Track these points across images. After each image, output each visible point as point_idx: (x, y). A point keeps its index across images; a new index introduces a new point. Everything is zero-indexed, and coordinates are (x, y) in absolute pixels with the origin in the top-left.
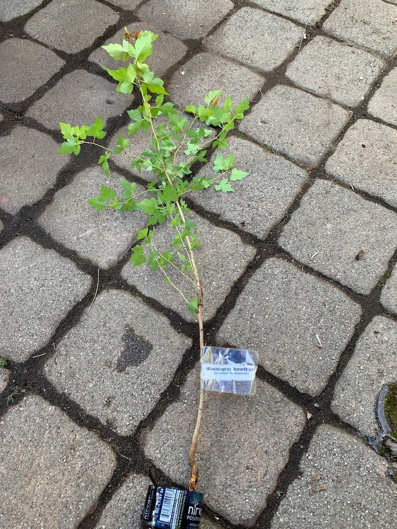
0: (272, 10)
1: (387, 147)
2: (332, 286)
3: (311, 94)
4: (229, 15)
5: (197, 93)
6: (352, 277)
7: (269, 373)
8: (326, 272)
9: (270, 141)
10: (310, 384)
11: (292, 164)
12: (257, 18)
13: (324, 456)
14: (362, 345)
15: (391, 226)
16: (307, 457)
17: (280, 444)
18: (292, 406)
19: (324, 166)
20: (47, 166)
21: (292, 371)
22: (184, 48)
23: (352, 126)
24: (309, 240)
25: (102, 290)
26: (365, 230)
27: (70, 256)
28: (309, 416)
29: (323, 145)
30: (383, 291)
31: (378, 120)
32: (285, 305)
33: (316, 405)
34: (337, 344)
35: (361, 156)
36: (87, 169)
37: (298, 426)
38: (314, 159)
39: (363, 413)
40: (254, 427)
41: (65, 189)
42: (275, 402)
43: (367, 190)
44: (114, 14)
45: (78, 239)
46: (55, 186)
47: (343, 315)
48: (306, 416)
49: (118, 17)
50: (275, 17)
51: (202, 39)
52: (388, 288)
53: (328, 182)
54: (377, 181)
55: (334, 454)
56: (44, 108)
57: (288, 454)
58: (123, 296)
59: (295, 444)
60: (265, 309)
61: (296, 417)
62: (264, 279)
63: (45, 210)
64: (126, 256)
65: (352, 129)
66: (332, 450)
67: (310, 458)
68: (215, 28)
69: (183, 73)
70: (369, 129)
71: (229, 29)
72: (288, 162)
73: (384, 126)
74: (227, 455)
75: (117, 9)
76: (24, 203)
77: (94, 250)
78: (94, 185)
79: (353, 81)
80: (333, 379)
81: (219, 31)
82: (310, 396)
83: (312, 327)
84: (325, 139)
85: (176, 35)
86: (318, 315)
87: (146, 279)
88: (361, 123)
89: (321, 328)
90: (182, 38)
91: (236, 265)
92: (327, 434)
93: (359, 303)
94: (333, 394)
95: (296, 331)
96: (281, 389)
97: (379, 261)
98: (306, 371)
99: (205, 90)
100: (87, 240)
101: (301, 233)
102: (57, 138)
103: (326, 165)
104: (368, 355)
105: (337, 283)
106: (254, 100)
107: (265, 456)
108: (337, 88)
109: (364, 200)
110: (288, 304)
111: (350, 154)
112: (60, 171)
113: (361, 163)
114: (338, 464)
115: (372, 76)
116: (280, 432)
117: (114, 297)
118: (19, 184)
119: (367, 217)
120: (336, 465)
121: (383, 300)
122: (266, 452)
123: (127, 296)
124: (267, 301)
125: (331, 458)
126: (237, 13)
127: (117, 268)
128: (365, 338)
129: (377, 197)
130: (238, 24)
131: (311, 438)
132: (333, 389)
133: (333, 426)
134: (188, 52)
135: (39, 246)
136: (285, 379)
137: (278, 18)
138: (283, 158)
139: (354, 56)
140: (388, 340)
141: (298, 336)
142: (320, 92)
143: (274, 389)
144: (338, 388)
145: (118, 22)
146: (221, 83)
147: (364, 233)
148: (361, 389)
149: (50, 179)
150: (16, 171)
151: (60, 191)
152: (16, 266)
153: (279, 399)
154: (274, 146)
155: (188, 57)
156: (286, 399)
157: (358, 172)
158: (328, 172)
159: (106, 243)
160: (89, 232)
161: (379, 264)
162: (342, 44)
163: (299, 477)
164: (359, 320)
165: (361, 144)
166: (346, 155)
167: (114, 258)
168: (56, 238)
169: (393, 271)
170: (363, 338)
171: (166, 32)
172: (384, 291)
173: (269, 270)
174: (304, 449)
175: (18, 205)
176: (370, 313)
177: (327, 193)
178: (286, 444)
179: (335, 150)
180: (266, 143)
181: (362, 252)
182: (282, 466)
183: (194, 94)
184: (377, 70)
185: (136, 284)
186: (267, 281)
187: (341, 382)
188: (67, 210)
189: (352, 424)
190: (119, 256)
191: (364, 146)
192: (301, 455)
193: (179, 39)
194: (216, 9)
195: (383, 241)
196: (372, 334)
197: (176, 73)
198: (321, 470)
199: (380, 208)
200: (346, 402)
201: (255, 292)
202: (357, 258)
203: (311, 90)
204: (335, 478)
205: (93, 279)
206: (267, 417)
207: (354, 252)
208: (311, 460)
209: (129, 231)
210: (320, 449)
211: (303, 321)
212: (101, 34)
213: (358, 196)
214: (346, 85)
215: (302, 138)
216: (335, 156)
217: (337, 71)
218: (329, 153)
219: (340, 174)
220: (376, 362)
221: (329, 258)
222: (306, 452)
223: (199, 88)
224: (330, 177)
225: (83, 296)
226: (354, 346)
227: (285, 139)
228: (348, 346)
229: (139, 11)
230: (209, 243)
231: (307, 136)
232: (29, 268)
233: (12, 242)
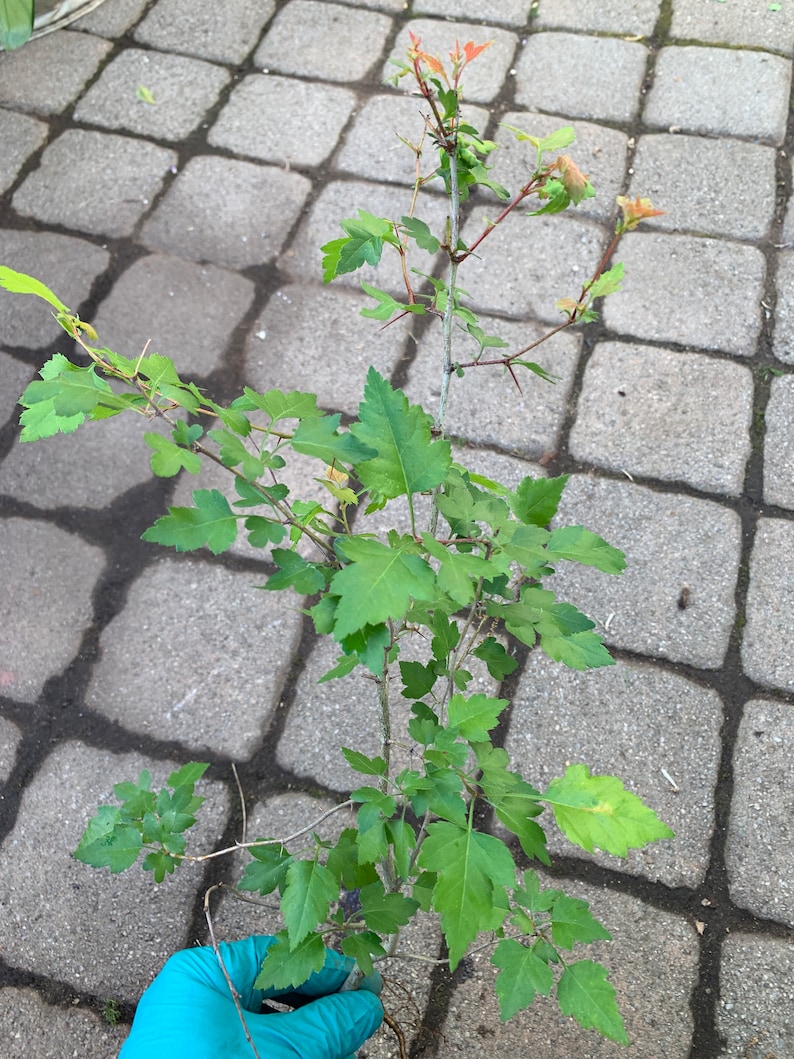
0: (381, 176)
1: (661, 385)
2: (658, 670)
3: (501, 318)
4: (309, 203)
5: (301, 367)
6: (684, 644)
7: (606, 870)
8: (638, 647)
9: (459, 428)
10: (681, 866)
11: (511, 460)
12: (360, 198)
13: (752, 994)
14: (743, 763)
15: (716, 529)
16: (724, 1007)
17: (670, 998)
18: (667, 919)
19: (567, 447)
20: (66, 586)
21: (644, 853)
22: (248, 287)
23: (590, 363)
24: (590, 594)
25: (252, 806)
26: (677, 549)
27: (170, 755)
28: (701, 927)
29: (552, 410)
30: (743, 652)
31: (628, 339)
32: (591, 731)
33: (705, 902)
34: (703, 777)
35: (624, 413)
36: (148, 571)
37: (689, 954)
38: (546, 440)
39: (788, 890)
40: (614, 982)
41: (116, 623)
42: (636, 922)
43: (654, 474)
44: (97, 251)
45: (175, 715)
46: (94, 621)
47: (694, 717)
48: (696, 929)
49: (107, 255)
50: (391, 189)
51: (274, 260)
52: (750, 645)
53: (585, 476)
54: (665, 452)
55: (766, 986)
56: (22, 470)
57: (691, 1014)
58: (296, 805)
59: (695, 989)
60: (560, 750)
61: (681, 938)
62: (539, 691)
63: (90, 675)
64: (275, 723)
65: (592, 367)
66: (761, 979)
67: (729, 1007)
68: (292, 235)
69: (262, 335)
70: (620, 360)
71: (318, 230)
72: (502, 459)
73: (642, 348)
74: (587, 1053)
75: (100, 240)
76: (47, 673)
77: (212, 729)
78: (170, 599)
79: (563, 275)
80: (718, 844)
81: (300, 239)
82: (690, 890)
83: (651, 758)
84: (552, 398)
85: (224, 264)
86: (652, 732)
87: (328, 758)
88: (603, 351)
89: (665, 756)
90: (238, 267)
91: (481, 680)
92: (742, 952)
93: (712, 687)
94: (726, 872)
95: (626, 774)
96: (636, 894)
97: (719, 600)
98: (667, 845)
99: (313, 358)
100: (191, 712)
101: (572, 585)
102: (67, 524)
103: (570, 445)
104: (759, 780)
105: (663, 662)
106: (406, 355)
107: (654, 1033)
108: (542, 297)
109: (656, 494)
110: (596, 727)
111: (603, 415)
112: (95, 590)
113: (628, 424)
114: (780, 1002)
115: (592, 260)
116: (663, 977)
117: (281, 812)
118: (23, 637)
119: (672, 525)
120: (776, 1005)
121: (749, 669)
122: (653, 1023)
123: (304, 800)
124: (559, 733)
125: (764, 994)
126: (322, 198)
127: (266, 751)
128: (744, 750)
129: (676, 482)
130: (331, 217)
131: (717, 968)
132: (723, 862)
133: (745, 932)
134: (258, 291)
135: (105, 752)
136: (637, 871)
137: (397, 190)
138: (493, 454)
139: (549, 230)
140: (783, 742)
141: (632, 783)
142: (513, 310)
143: (625, 897)
144: (731, 860)
145: (111, 265)
146: (339, 338)
147: (676, 555)
148: (769, 847)
149: (83, 611)
150: (9, 613)
151: (107, 628)
152: (74, 806)
153: (640, 914)
154: (471, 435)
155: (260, 302)
156: (651, 909)
157: (628, 445)
158: (577, 458)
159: (230, 708)
160: (191, 696)
161: (720, 605)
162: (522, 212)
163: (723, 1049)
164: (722, 719)
165: (616, 391)
166: (599, 418)
167: (254, 733)
168: (132, 724)
169: (747, 611)
170: (740, 750)
171: (204, 263)
172: (745, 652)
173: (542, 672)
174: (712, 993)
175: (35, 681)
176: (734, 699)
177: (590, 497)
178: (680, 995)
179: (576, 414)
180: (454, 433)
181: (686, 592)
182: (687, 1040)
183: (296, 371)
184: (595, 246)
185: (313, 773)
186: (546, 694)
187: (733, 845)
188: (135, 665)
189: (776, 919)
190: (262, 727)
191: (622, 394)
192: (712, 1006)
193: (234, 271)
194: (282, 197)
195: (713, 561)
196: (752, 739)
197: (250, 339)
198: (755, 1023)
199: (688, 502)
200: (753, 880)
201: (531, 723)
202: (682, 605)
203: (499, 311)
204: (783, 1030)
205: (230, 787)
206: (632, 955)
207: (672, 595)
208: (733, 1010)
209: (267, 672)
210: (740, 985)
211: (631, 751)
212: (86, 296)
213: (644, 489)
214: (553, 287)
215: (513, 406)
216: (580, 426)
217: (529, 265)
218: (568, 423)
219: (600, 457)
220: (776, 788)
221: (636, 618)
222: (719, 998)
223: (301, 357)
224: (585, 467)
225: (222, 828)
226: (731, 770)
227: (486, 416)
228: (720, 773)
229: (142, 234)
230: (420, 651)
231: (520, 400)
232: (100, 803)
233: (48, 760)
